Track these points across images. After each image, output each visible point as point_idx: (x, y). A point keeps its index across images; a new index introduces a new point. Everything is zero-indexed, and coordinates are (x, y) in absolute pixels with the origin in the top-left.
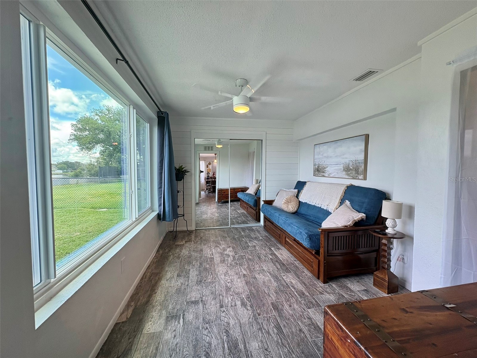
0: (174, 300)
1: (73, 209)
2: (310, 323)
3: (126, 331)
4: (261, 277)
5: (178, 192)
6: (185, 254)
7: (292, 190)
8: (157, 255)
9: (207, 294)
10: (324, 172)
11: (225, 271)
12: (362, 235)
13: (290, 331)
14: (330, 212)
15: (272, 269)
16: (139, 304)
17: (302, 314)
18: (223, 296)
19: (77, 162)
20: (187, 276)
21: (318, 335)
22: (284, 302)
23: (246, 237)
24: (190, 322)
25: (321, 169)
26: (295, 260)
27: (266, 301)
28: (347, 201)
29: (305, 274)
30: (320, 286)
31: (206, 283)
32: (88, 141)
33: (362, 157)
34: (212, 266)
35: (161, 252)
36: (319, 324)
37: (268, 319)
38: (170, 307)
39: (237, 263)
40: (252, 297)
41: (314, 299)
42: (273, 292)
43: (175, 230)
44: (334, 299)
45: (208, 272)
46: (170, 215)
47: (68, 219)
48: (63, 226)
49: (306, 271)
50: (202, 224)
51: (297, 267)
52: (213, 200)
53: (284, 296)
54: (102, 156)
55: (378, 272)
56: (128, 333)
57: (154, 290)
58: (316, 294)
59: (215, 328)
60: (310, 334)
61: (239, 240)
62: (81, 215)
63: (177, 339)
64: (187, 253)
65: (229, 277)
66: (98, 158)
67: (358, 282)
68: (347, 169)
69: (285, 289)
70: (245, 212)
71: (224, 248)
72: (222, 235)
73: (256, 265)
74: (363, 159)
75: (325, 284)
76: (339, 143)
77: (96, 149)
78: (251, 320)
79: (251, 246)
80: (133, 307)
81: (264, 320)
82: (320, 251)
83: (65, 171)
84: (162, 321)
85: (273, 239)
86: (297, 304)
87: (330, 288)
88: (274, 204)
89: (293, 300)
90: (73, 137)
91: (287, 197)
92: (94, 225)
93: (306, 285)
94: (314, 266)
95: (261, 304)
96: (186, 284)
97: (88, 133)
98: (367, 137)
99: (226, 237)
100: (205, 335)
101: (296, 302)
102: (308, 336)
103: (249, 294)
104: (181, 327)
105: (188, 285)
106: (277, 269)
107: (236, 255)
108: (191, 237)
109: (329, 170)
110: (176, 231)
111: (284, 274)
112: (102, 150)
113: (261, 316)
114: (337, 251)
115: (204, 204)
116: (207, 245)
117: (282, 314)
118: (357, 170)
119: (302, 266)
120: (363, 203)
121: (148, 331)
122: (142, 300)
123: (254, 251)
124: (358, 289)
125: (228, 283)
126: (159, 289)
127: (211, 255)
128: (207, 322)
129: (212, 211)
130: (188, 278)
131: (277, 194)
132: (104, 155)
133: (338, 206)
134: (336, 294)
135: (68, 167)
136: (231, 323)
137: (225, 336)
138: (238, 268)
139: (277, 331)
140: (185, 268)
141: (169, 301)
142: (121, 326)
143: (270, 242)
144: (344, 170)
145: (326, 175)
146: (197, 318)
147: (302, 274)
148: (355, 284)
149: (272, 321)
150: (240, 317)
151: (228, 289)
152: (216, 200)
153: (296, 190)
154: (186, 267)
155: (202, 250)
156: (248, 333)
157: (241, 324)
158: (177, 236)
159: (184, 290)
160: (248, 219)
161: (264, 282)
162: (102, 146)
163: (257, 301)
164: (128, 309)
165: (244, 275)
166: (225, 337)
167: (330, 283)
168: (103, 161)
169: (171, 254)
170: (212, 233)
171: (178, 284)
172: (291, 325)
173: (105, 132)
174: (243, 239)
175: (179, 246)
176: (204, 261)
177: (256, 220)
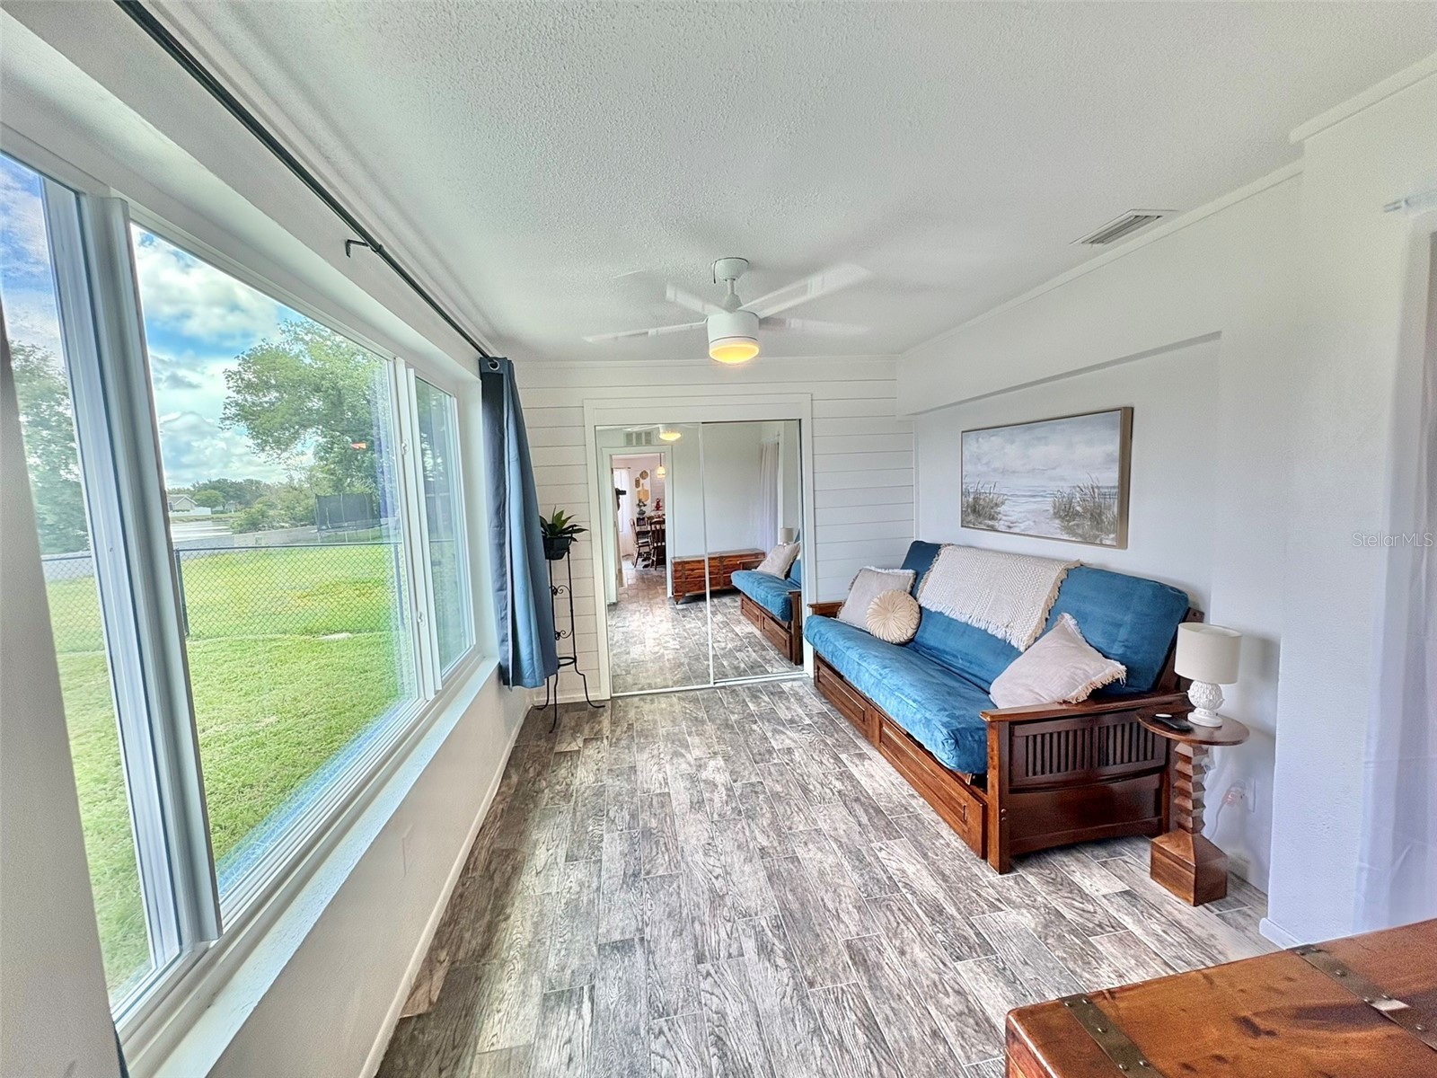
0: (561, 940)
1: (250, 637)
2: (961, 1007)
3: (429, 1045)
4: (811, 854)
5: (555, 592)
6: (587, 785)
7: (896, 571)
8: (503, 789)
9: (657, 918)
10: (992, 518)
11: (704, 837)
12: (1115, 727)
13: (904, 1037)
14: (1016, 646)
15: (844, 827)
16: (461, 955)
17: (936, 977)
18: (702, 924)
19: (251, 481)
20: (594, 858)
21: (987, 1047)
22: (882, 940)
23: (762, 719)
24: (612, 1011)
25: (983, 508)
26: (912, 796)
27: (830, 938)
28: (1067, 616)
29: (942, 842)
30: (989, 882)
31: (652, 878)
32: (278, 420)
33: (1111, 477)
34: (666, 822)
35: (515, 779)
36: (990, 1012)
37: (837, 998)
38: (552, 962)
39: (740, 811)
40: (787, 926)
41: (972, 926)
42: (850, 907)
43: (552, 702)
44: (1033, 925)
45: (657, 843)
46: (534, 669)
47: (238, 670)
48: (226, 696)
49: (945, 831)
50: (629, 679)
51: (917, 817)
52: (660, 591)
53: (884, 920)
54: (322, 463)
55: (1166, 839)
56: (437, 1053)
57: (504, 907)
58: (980, 909)
59: (684, 1030)
60: (965, 1044)
61: (744, 731)
62: (277, 656)
63: (576, 1068)
64: (592, 778)
65: (719, 860)
66: (312, 469)
67: (1104, 864)
68: (1066, 513)
69: (885, 896)
70: (758, 633)
71: (700, 759)
72: (690, 715)
73: (795, 814)
74: (1117, 484)
75: (1005, 876)
76: (1040, 431)
77: (303, 441)
78: (787, 1000)
79: (779, 750)
80: (445, 964)
81: (826, 1001)
82: (987, 779)
83: (220, 508)
84: (532, 1009)
85: (844, 724)
86: (923, 945)
87: (1021, 888)
88: (843, 615)
89: (909, 933)
90: (233, 410)
91: (881, 595)
92: (316, 689)
93: (945, 881)
94: (970, 820)
95: (817, 948)
96: (594, 885)
97: (278, 395)
98: (1128, 415)
99: (703, 722)
100: (658, 1054)
101: (919, 938)
102: (958, 1051)
103: (780, 914)
104: (586, 1028)
105: (598, 889)
106: (860, 825)
107: (735, 781)
108: (600, 722)
109: (1010, 511)
110: (556, 704)
111: (879, 844)
112: (320, 444)
113: (818, 987)
114: (1040, 778)
115: (633, 607)
116: (648, 751)
117: (878, 980)
118: (1096, 516)
119: (934, 816)
120: (1118, 625)
121: (493, 1044)
122: (470, 943)
123: (788, 767)
124: (1105, 891)
125: (717, 878)
126: (516, 904)
127: (661, 784)
128: (661, 1010)
129: (657, 632)
130: (599, 864)
131: (853, 583)
132: (327, 459)
133: (1040, 631)
134: (1037, 910)
135: (227, 496)
136: (729, 1012)
137: (715, 1057)
138: (743, 828)
139: (867, 1036)
140: (587, 833)
141: (548, 943)
142: (414, 1030)
143: (836, 736)
144: (1056, 515)
145: (1001, 525)
146: (630, 998)
147: (934, 844)
148: (1095, 871)
149: (849, 1005)
150: (757, 991)
151: (716, 899)
152: (670, 594)
153: (910, 572)
154: (591, 828)
155: (633, 769)
156: (780, 1046)
157: (758, 1016)
158: (557, 722)
159: (588, 904)
160: (768, 657)
161: (822, 873)
162: (319, 431)
163: (805, 936)
164: (431, 971)
165: (762, 849)
166: (715, 1060)
167: (1021, 872)
168: (325, 476)
169: (544, 784)
170: (662, 709)
171: (571, 888)
172: (908, 1017)
173: (327, 391)
174: (755, 727)
175: (565, 756)
176: (642, 807)
177: (791, 660)
